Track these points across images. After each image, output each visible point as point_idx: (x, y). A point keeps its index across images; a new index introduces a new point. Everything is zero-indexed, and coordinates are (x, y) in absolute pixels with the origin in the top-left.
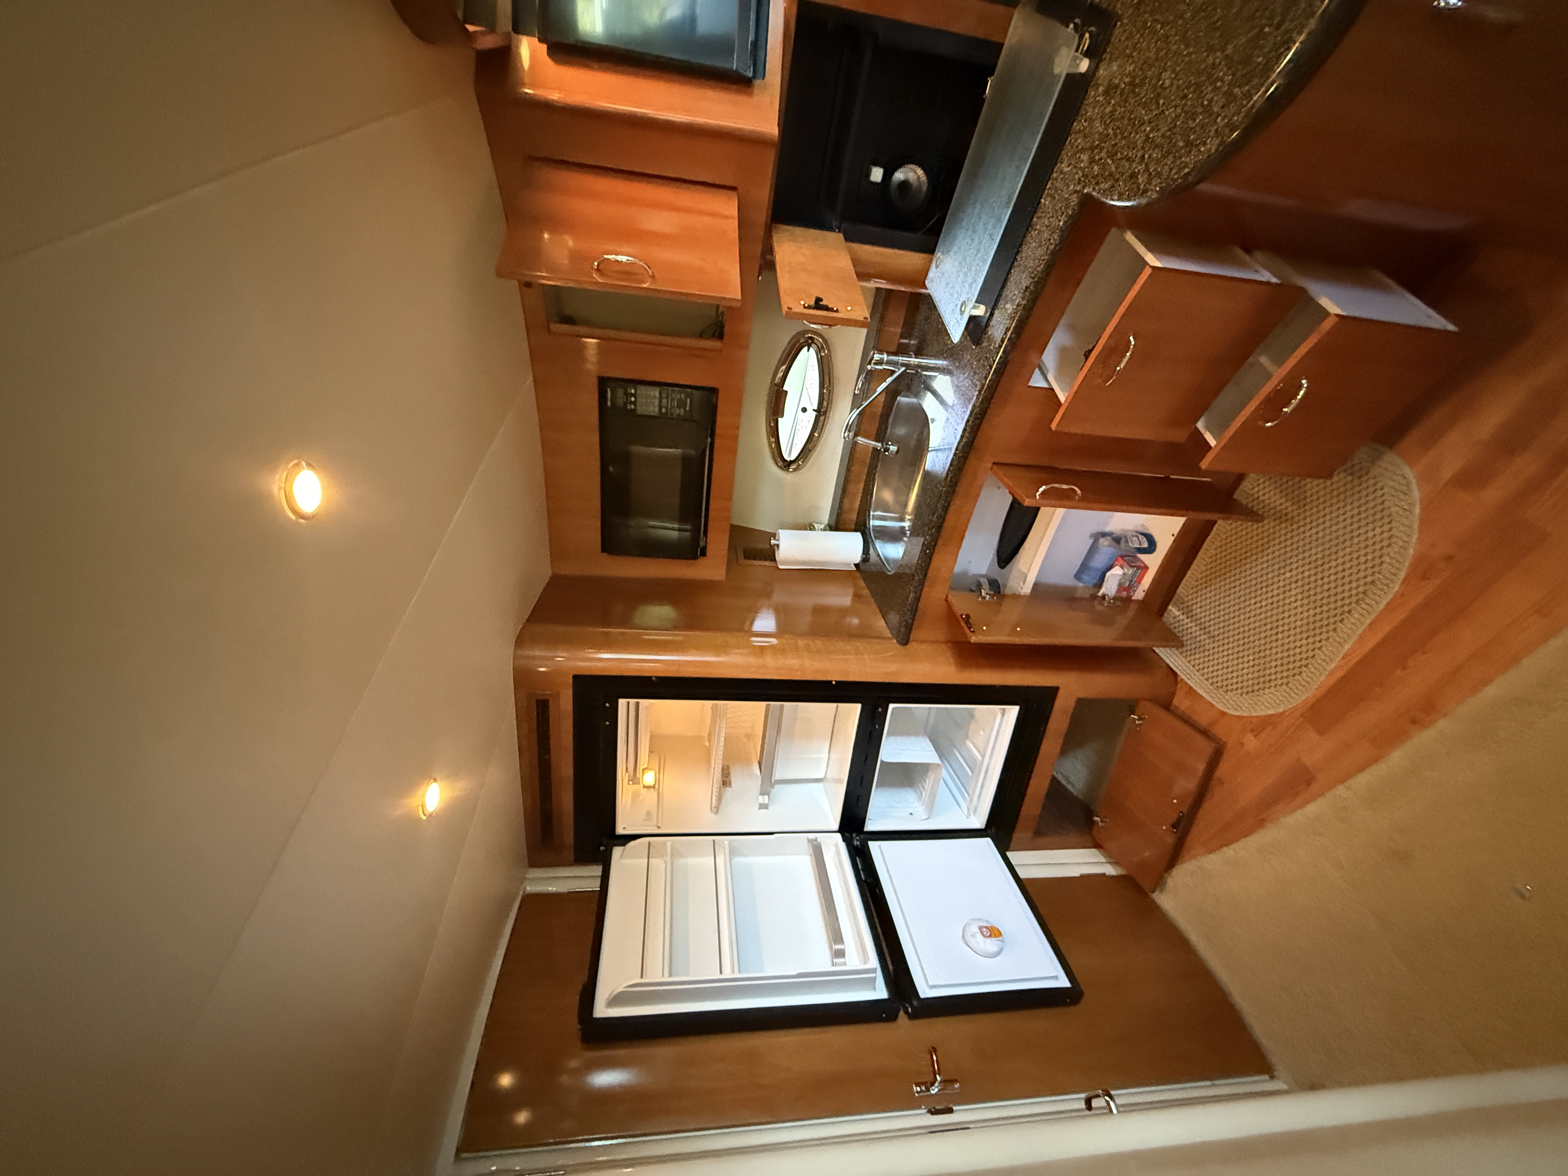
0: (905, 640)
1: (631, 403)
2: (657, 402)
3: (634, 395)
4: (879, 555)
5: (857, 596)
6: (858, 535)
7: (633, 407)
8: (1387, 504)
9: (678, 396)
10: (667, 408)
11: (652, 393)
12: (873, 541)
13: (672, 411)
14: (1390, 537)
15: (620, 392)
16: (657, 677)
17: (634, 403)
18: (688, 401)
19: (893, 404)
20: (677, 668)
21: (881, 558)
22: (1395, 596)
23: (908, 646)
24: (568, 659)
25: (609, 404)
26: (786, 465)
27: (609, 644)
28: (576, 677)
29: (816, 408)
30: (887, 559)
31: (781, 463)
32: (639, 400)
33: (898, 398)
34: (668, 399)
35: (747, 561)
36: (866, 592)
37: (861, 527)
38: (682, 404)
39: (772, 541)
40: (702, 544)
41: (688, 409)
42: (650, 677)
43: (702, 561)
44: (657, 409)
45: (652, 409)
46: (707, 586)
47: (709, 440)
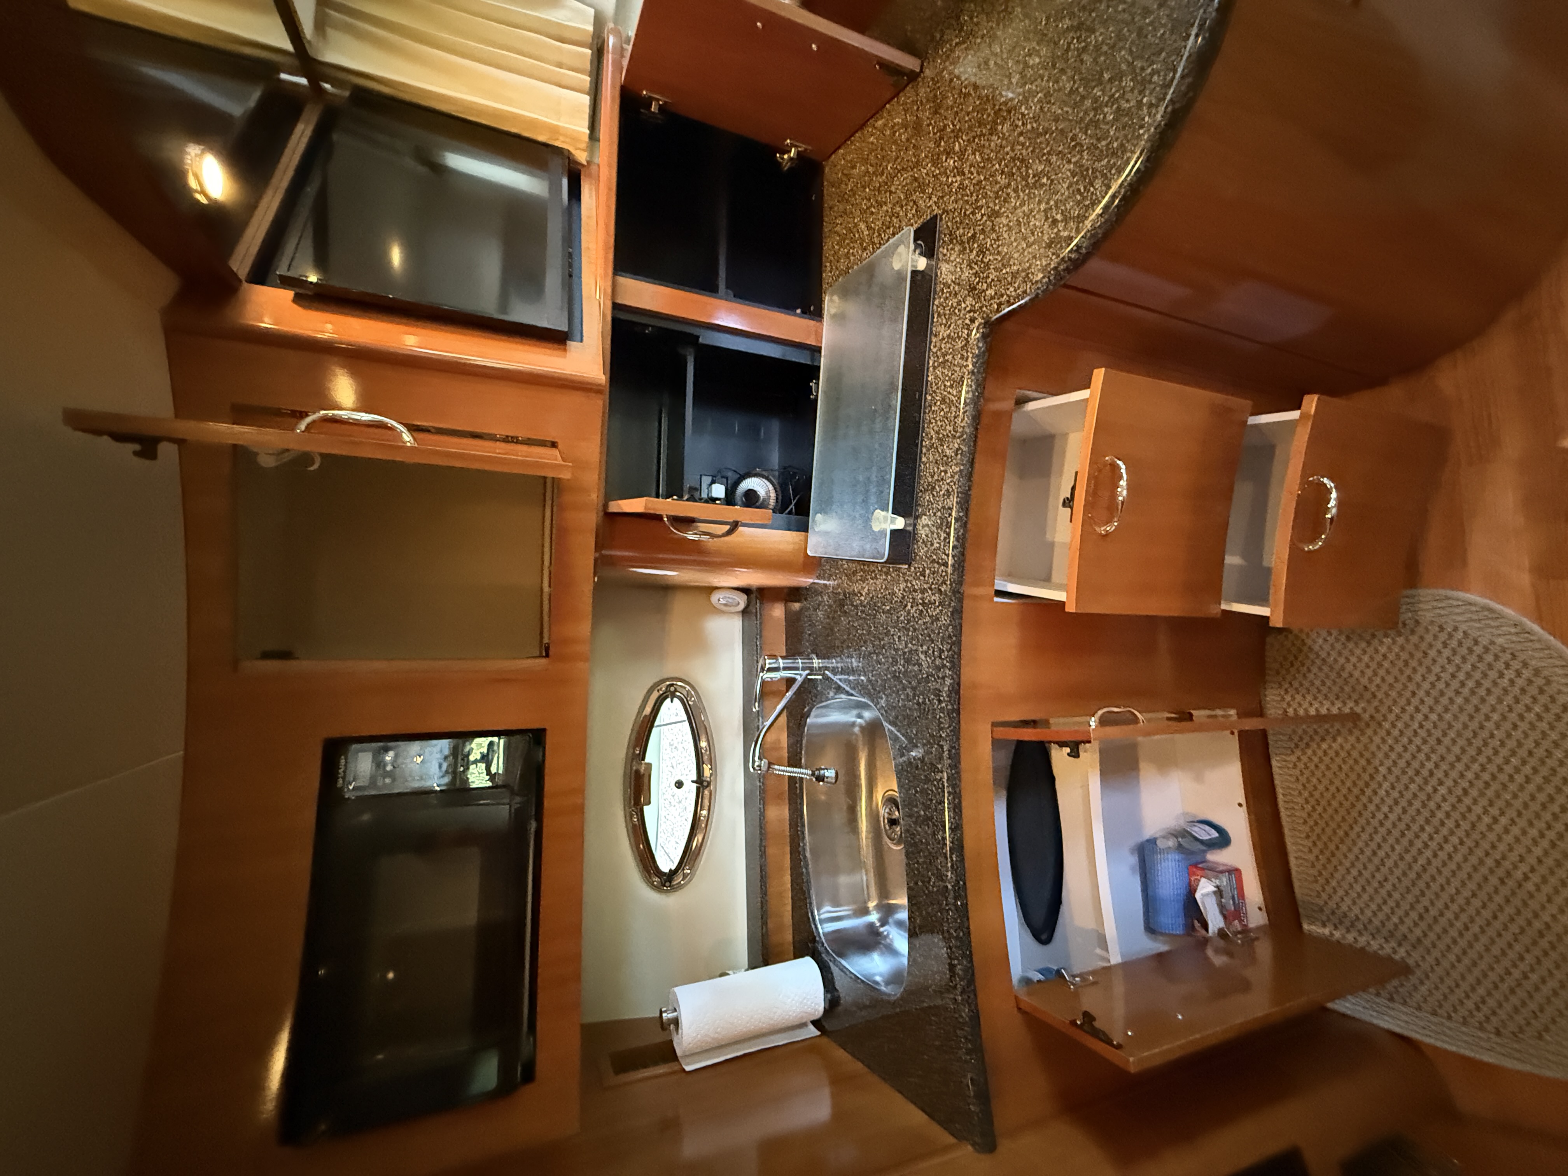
0: (986, 1138)
6: (805, 958)
12: (834, 961)
23: (997, 1150)
26: (665, 880)
31: (657, 880)
35: (620, 1076)
36: (855, 1067)
37: (805, 946)
39: (665, 1018)
47: (533, 825)
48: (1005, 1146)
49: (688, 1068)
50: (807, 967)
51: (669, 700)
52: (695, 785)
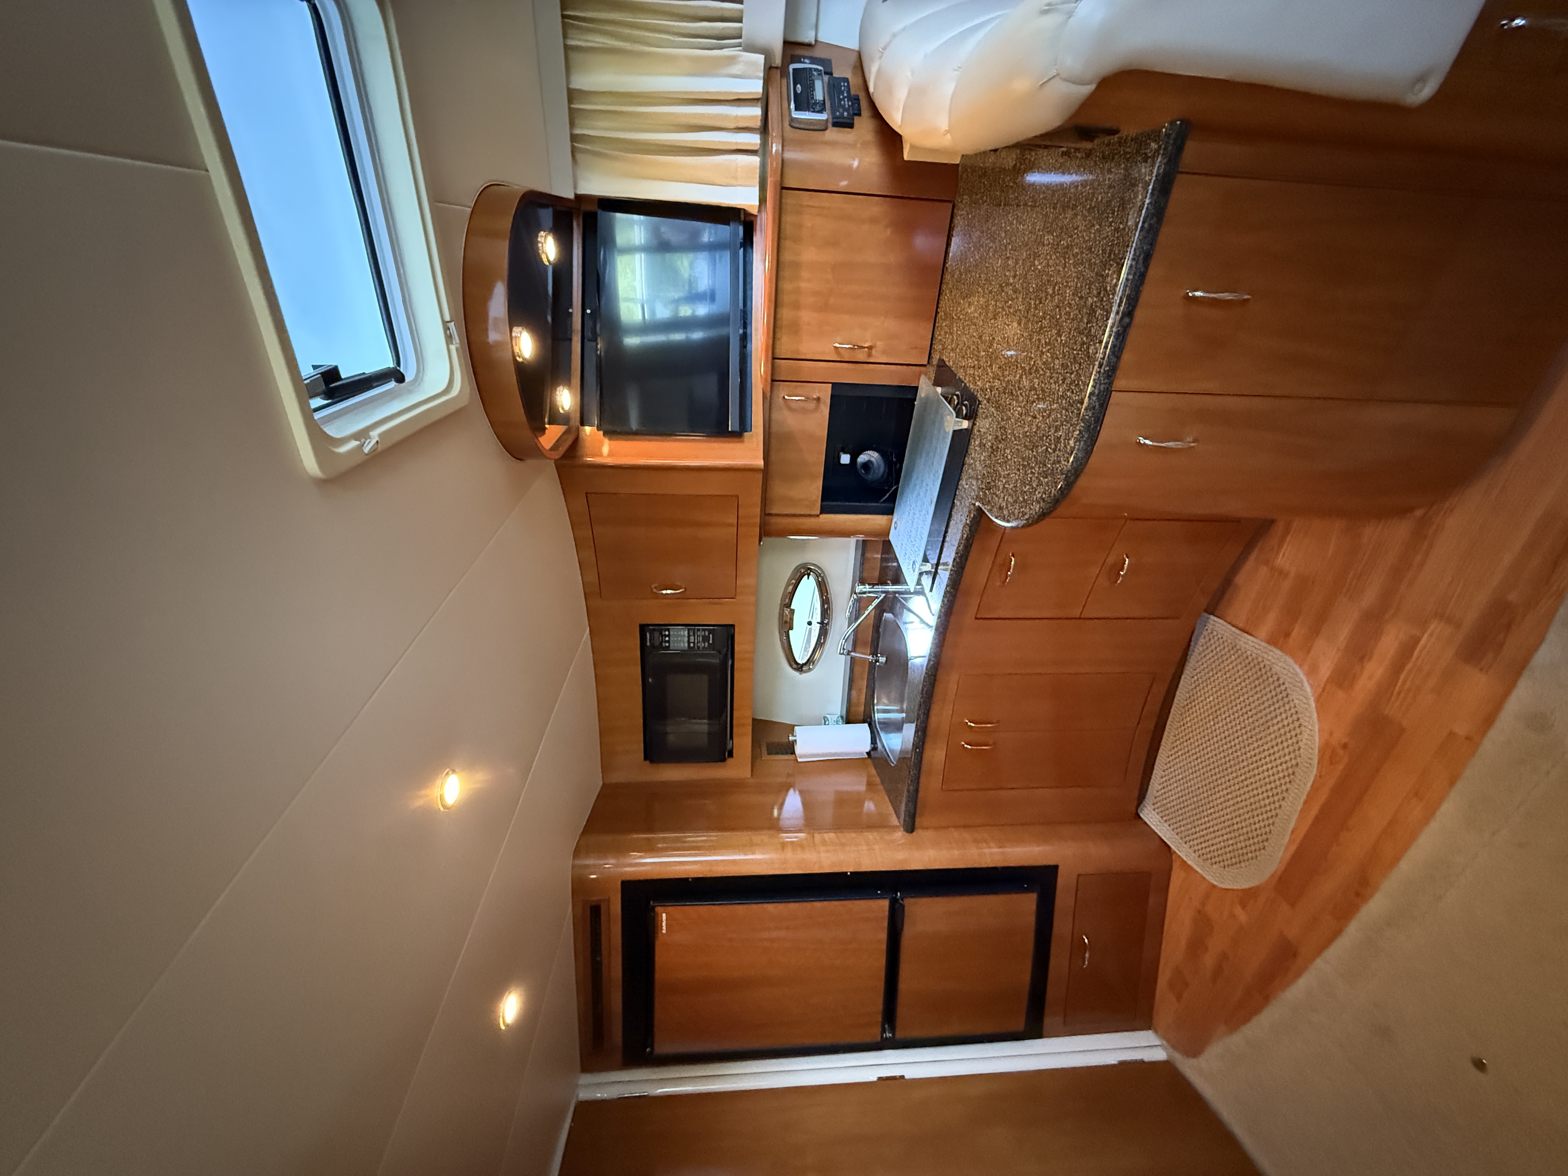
0: (910, 827)
1: (666, 642)
2: (686, 639)
3: (669, 636)
4: (884, 746)
5: (870, 784)
6: (866, 726)
7: (667, 644)
8: (1290, 698)
9: (703, 633)
10: (694, 643)
11: (682, 633)
12: (878, 732)
13: (699, 644)
14: (1300, 726)
15: (656, 634)
16: (693, 878)
17: (668, 642)
18: (711, 636)
19: (881, 619)
20: (709, 868)
21: (885, 750)
22: (1315, 778)
23: (914, 833)
24: (616, 866)
25: (648, 644)
26: (800, 668)
27: (650, 848)
28: (624, 883)
29: (819, 621)
30: (890, 751)
31: (795, 666)
32: (672, 639)
33: (885, 614)
34: (694, 636)
35: (769, 756)
36: (877, 780)
37: (868, 719)
38: (706, 639)
39: (790, 738)
40: (729, 747)
41: (711, 642)
42: (687, 879)
43: (730, 761)
44: (686, 645)
45: (682, 644)
46: (736, 785)
47: (730, 662)
48: (918, 833)
49: (799, 760)
50: (862, 731)
51: (806, 576)
52: (819, 625)
